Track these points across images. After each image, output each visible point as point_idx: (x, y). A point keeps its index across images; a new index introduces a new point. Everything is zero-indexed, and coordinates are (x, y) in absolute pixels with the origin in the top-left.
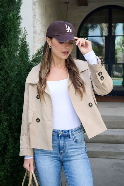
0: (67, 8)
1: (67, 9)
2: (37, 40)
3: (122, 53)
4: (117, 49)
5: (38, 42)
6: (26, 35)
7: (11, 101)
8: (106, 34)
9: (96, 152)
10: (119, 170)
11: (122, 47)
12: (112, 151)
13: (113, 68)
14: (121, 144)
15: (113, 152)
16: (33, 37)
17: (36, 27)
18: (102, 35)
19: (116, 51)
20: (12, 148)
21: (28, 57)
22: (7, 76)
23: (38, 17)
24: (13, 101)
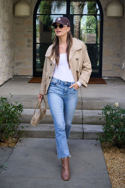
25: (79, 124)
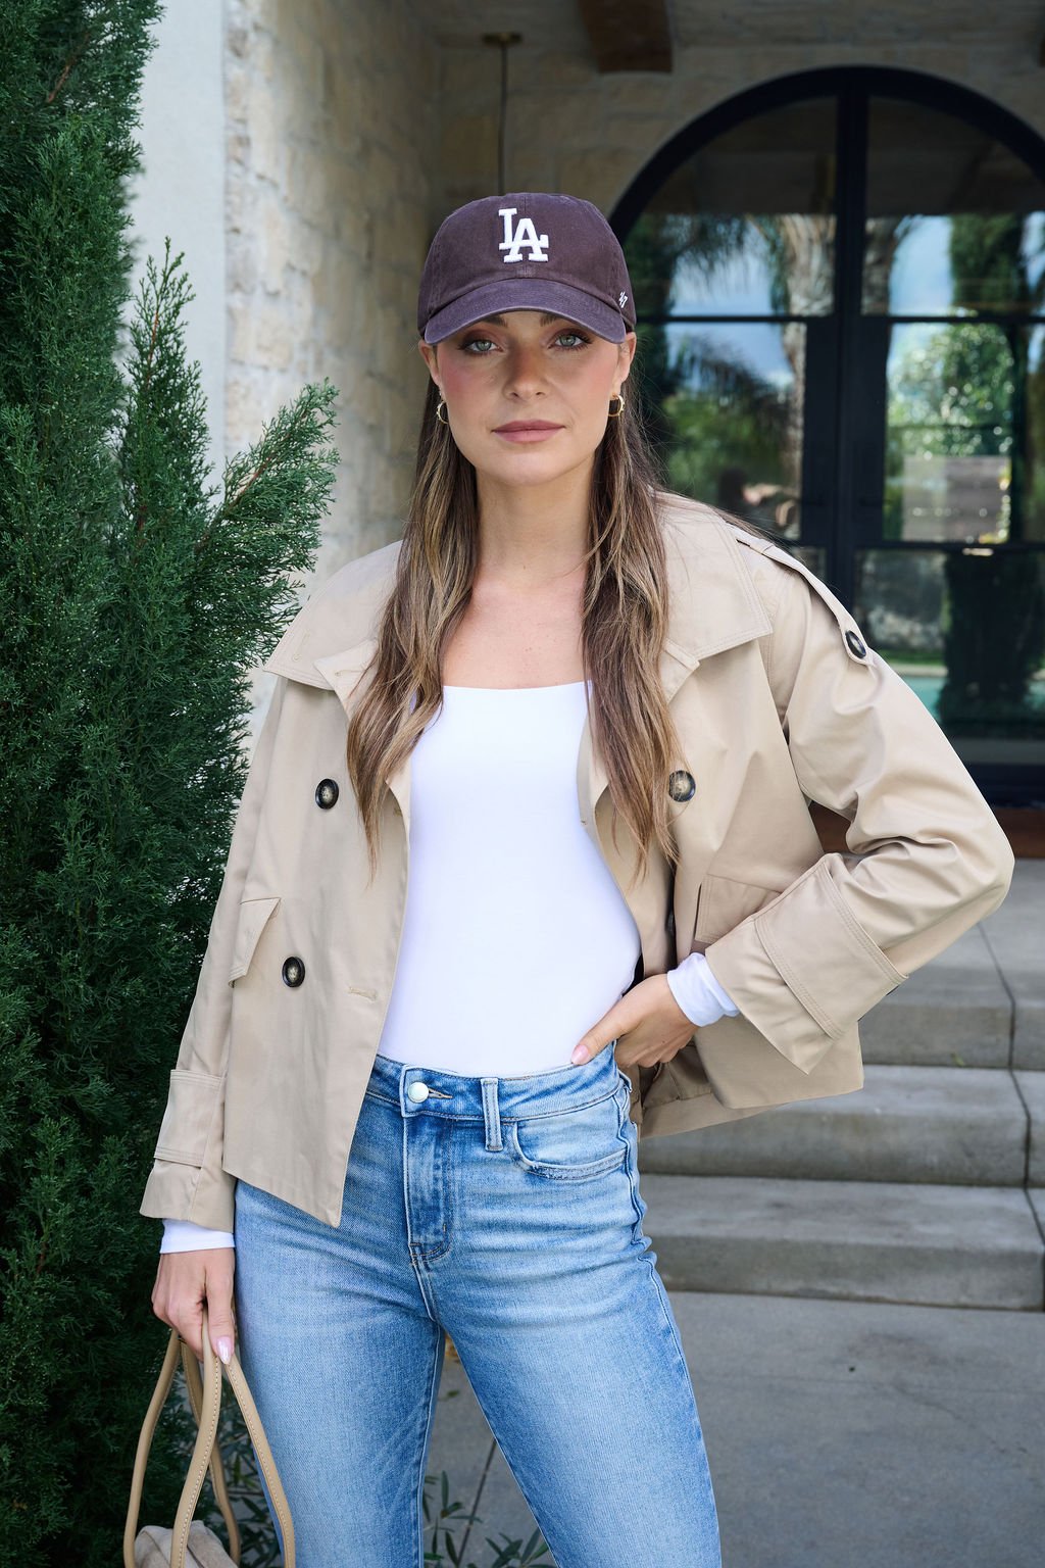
0: (504, 83)
1: (504, 96)
2: (259, 347)
3: (941, 460)
4: (899, 430)
5: (263, 359)
6: (178, 306)
7: (57, 825)
8: (812, 297)
9: (723, 1245)
10: (902, 1388)
11: (945, 410)
12: (852, 1240)
13: (867, 583)
14: (918, 1182)
15: (857, 1247)
16: (222, 315)
17: (251, 237)
18: (781, 311)
19: (893, 446)
20: (64, 1196)
21: (190, 477)
22: (31, 629)
23: (267, 155)
24: (72, 821)
25: (1002, 1184)
